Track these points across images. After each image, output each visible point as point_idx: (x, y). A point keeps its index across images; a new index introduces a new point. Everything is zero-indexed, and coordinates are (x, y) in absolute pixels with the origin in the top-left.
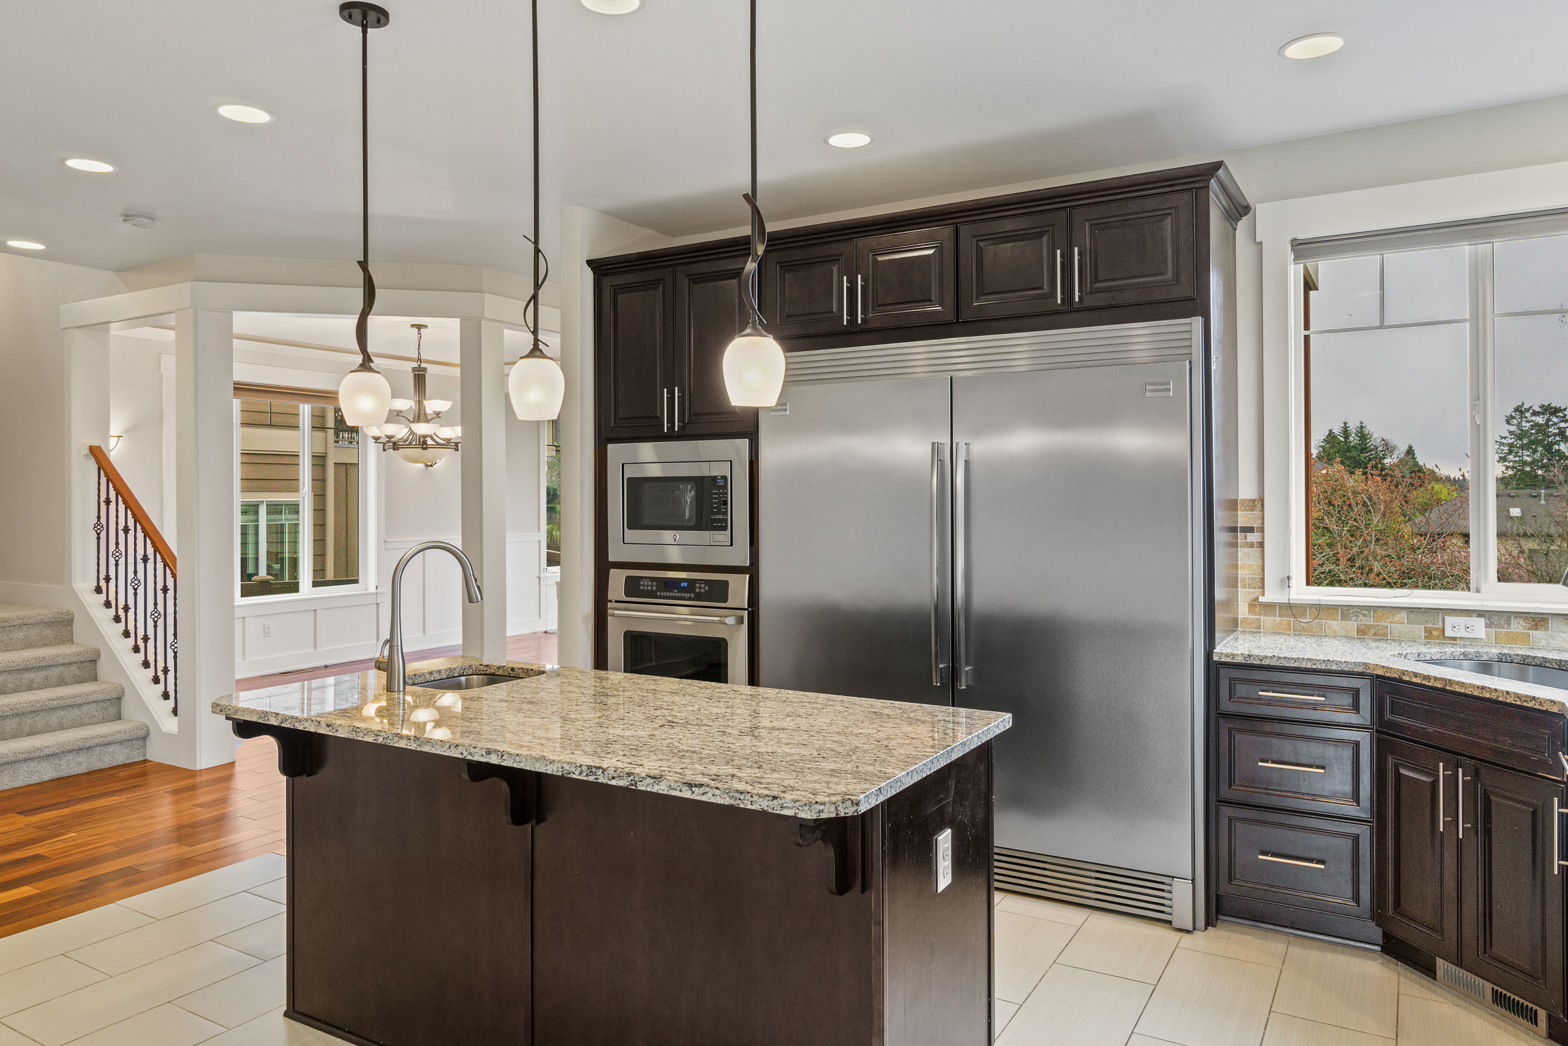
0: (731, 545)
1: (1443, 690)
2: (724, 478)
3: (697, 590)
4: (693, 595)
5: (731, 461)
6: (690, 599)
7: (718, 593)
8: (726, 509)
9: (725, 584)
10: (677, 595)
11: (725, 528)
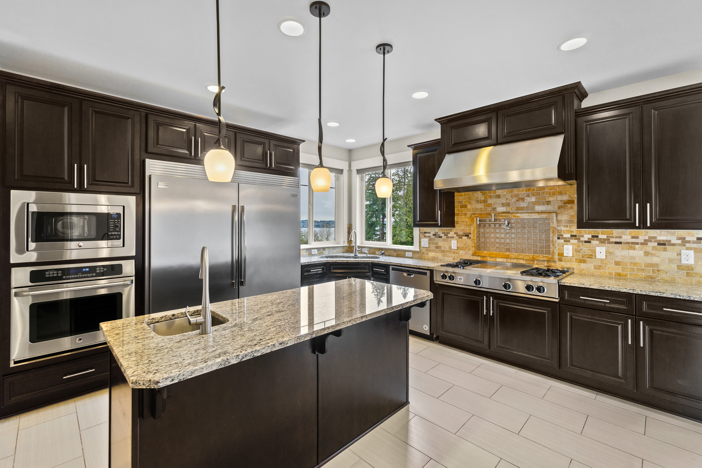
0: (124, 246)
1: (347, 262)
2: (119, 215)
3: (98, 271)
4: (94, 274)
5: (124, 207)
6: (92, 277)
7: (115, 271)
8: (120, 229)
9: (121, 265)
10: (81, 276)
11: (119, 239)
